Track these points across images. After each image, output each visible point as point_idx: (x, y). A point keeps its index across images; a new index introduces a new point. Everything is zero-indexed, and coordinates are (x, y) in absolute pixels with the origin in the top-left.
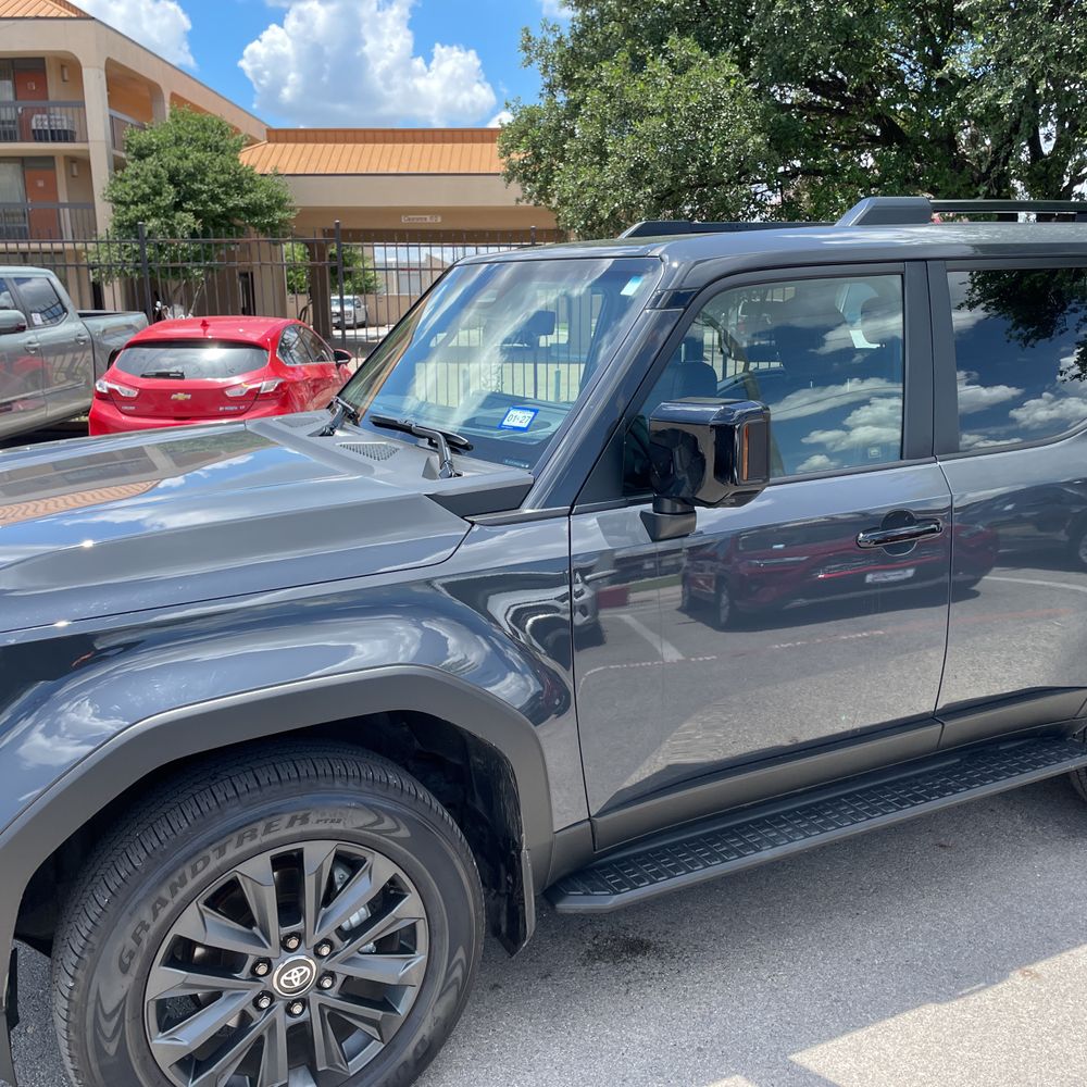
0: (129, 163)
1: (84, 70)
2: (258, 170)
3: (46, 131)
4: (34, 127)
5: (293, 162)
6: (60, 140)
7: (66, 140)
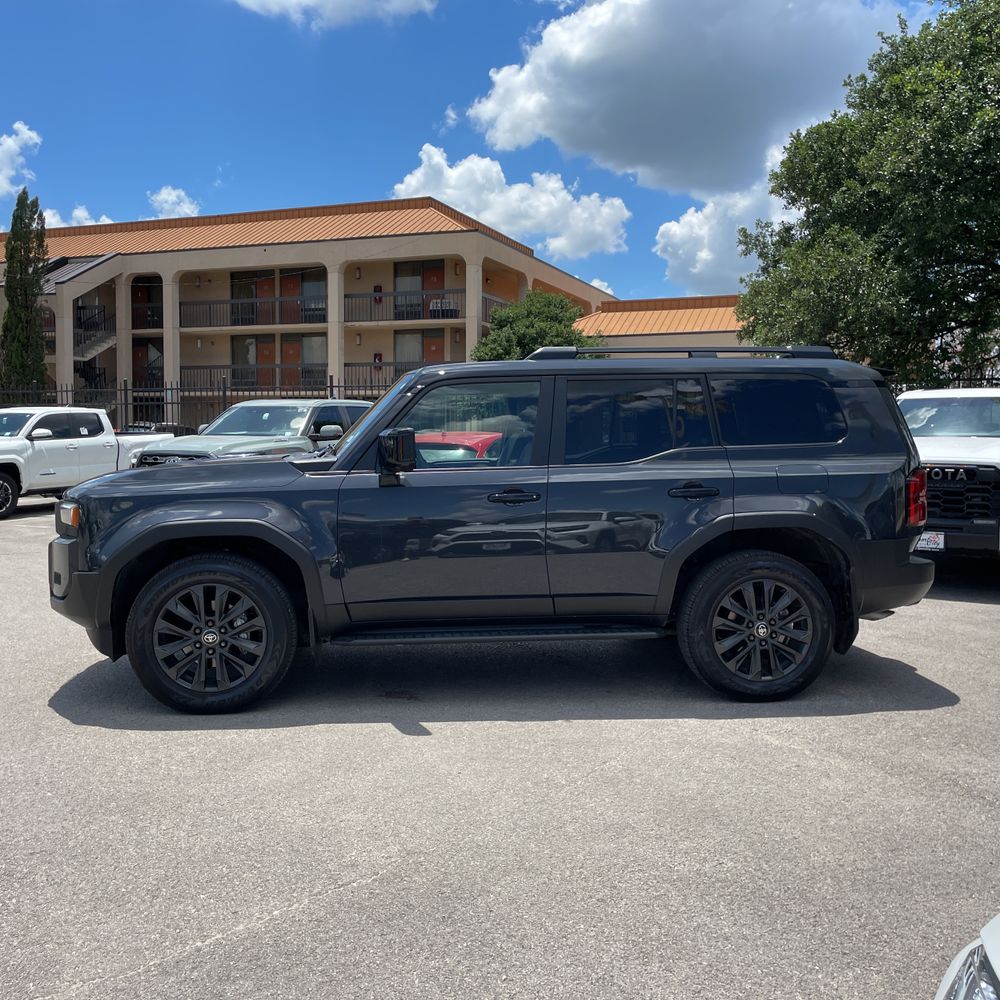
0: (491, 332)
1: (468, 268)
2: (584, 334)
3: (438, 311)
4: (431, 308)
5: (618, 327)
6: (447, 317)
7: (451, 317)
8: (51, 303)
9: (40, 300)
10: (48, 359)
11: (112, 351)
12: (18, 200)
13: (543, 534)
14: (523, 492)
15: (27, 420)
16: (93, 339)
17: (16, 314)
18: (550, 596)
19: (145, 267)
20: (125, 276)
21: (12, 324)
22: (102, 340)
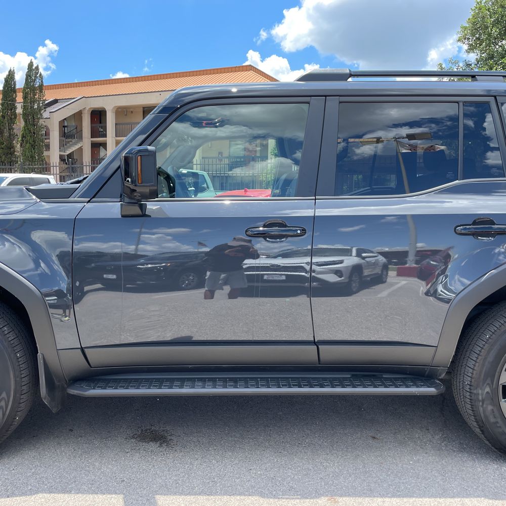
8: (47, 123)
9: (41, 121)
10: (45, 153)
11: (81, 149)
12: (28, 66)
13: (308, 268)
14: (285, 226)
15: (4, 180)
16: (70, 143)
17: (28, 129)
18: (314, 343)
19: (97, 104)
20: (87, 109)
21: (26, 134)
22: (75, 144)
